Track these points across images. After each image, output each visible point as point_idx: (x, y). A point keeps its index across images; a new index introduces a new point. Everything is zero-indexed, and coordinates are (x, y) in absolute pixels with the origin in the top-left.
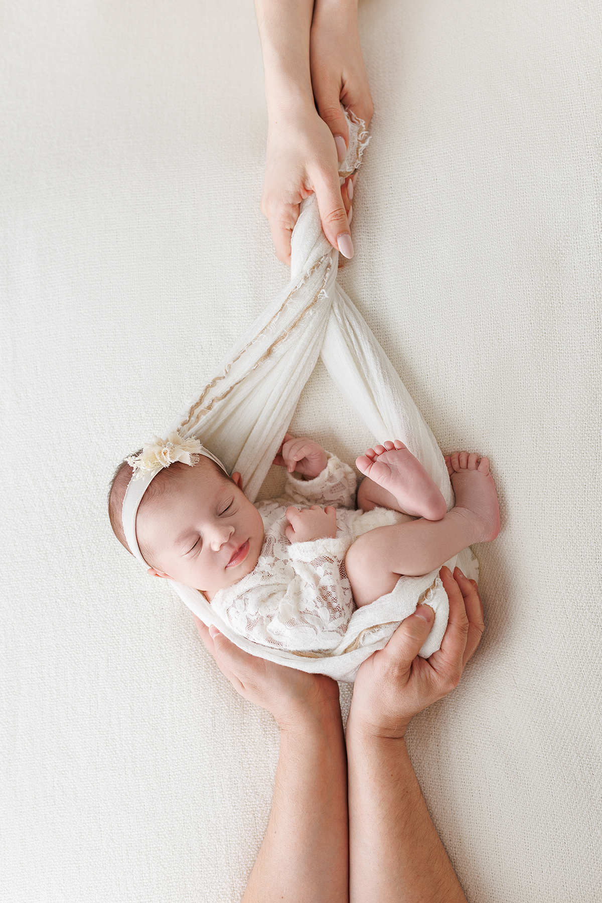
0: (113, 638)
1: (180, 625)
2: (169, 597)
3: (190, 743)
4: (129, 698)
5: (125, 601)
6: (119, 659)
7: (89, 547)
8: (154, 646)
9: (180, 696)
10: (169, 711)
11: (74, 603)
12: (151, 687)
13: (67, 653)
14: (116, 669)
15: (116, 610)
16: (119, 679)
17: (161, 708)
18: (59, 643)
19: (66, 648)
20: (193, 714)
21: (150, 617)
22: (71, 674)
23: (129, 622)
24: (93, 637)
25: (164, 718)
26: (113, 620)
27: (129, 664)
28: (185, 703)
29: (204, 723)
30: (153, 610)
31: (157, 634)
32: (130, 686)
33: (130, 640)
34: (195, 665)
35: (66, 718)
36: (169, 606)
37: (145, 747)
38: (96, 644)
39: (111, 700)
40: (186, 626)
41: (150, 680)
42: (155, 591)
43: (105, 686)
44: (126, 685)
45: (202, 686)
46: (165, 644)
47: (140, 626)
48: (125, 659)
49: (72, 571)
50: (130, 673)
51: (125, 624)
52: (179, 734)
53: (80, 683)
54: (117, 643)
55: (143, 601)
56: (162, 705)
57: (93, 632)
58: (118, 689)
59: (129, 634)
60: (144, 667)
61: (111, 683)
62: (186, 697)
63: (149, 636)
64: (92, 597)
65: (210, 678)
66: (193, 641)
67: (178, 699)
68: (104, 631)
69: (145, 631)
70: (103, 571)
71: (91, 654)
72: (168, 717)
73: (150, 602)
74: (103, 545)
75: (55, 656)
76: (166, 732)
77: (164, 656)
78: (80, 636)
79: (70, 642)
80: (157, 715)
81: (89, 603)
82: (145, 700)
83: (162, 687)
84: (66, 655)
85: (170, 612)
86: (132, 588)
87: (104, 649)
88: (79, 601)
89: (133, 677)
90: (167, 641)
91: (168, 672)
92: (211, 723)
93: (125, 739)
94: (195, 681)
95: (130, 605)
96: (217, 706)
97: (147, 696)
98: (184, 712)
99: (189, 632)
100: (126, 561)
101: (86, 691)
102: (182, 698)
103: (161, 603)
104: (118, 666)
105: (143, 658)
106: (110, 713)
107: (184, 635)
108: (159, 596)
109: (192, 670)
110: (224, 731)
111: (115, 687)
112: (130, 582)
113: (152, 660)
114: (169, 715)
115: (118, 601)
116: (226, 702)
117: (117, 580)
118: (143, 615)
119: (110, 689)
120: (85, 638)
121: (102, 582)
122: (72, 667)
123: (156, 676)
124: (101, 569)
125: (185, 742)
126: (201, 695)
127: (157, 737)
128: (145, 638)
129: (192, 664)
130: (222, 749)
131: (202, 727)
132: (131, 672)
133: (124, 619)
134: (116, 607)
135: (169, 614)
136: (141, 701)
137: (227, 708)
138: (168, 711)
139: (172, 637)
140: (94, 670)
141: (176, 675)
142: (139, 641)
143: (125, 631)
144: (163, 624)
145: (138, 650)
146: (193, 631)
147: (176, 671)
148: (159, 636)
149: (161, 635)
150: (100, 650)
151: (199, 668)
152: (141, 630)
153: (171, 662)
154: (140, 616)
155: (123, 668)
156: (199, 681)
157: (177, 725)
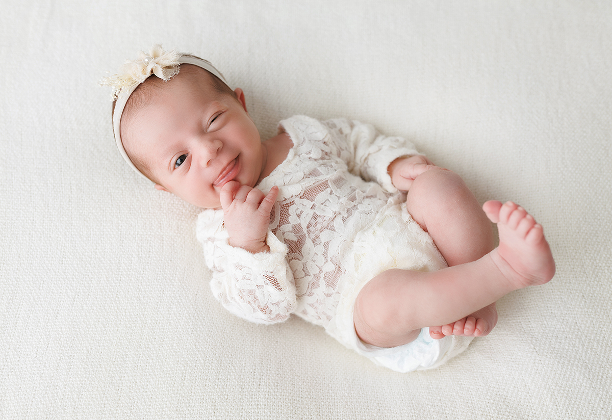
0: (87, 277)
1: (166, 270)
2: (159, 241)
3: (151, 396)
4: (88, 340)
5: (110, 240)
6: (88, 298)
7: (80, 185)
8: (132, 288)
9: (150, 344)
11: (50, 237)
12: (118, 330)
13: (27, 288)
14: (81, 308)
15: (96, 249)
16: (82, 320)
17: (124, 354)
18: (21, 277)
19: (28, 283)
20: (161, 364)
21: (134, 258)
22: (25, 311)
23: (109, 262)
24: (63, 274)
25: (126, 365)
26: (91, 258)
27: (99, 304)
28: (155, 352)
29: (172, 375)
30: (139, 252)
31: (139, 276)
32: (93, 328)
33: (105, 279)
34: (175, 314)
35: (5, 360)
36: (157, 250)
37: (94, 396)
38: (65, 281)
39: (65, 342)
40: (172, 272)
41: (119, 322)
42: (145, 233)
43: (63, 326)
44: (89, 327)
45: (178, 336)
46: (145, 287)
47: (120, 266)
48: (95, 299)
49: (55, 206)
50: (97, 314)
51: (104, 263)
52: (139, 384)
53: (34, 321)
54: (90, 282)
55: (129, 242)
56: (127, 350)
57: (64, 268)
58: (78, 330)
59: (106, 274)
60: (116, 308)
61: (70, 323)
62: (156, 346)
63: (129, 277)
64: (73, 233)
65: (189, 330)
66: (178, 289)
67: (147, 346)
68: (77, 269)
69: (126, 272)
70: (91, 209)
71: (56, 292)
72: (130, 365)
73: (137, 243)
74: (96, 185)
75: (12, 291)
76: (124, 381)
77: (142, 299)
78: (48, 271)
79: (34, 277)
80: (117, 361)
81: (67, 239)
82: (106, 344)
83: (131, 331)
84: (26, 290)
85: (157, 256)
86: (120, 227)
87: (73, 287)
88: (57, 236)
89: (99, 319)
90: (148, 284)
91: (142, 316)
92: (181, 375)
93: (71, 386)
94: (171, 331)
95: (115, 245)
96: (192, 359)
97: (110, 340)
98: (151, 361)
99: (175, 280)
100: (118, 202)
101: (38, 330)
102: (152, 346)
103: (150, 246)
104: (84, 305)
105: (117, 299)
106: (60, 356)
107: (168, 281)
108: (149, 239)
109: (171, 319)
110: (193, 386)
111: (74, 328)
112: (120, 222)
113: (127, 301)
114: (132, 362)
115: (102, 239)
116: (203, 355)
117: (105, 219)
118: (127, 255)
119: (68, 330)
120: (54, 274)
121: (88, 219)
122: (29, 304)
123: (128, 319)
124: (89, 206)
125: (144, 394)
126: (175, 345)
127: (111, 386)
128: (124, 279)
129: (172, 312)
130: (188, 405)
131: (169, 379)
132: (99, 312)
133: (104, 258)
134: (97, 245)
136: (102, 344)
137: (202, 361)
138: (132, 359)
139: (155, 281)
140: (55, 308)
141: (151, 320)
142: (116, 281)
143: (102, 270)
144: (147, 267)
145: (113, 290)
146: (179, 280)
148: (141, 278)
149: (142, 277)
150: (68, 287)
151: (179, 318)
152: (121, 270)
153: (149, 305)
154: (123, 256)
155: (90, 308)
156: (176, 330)
157: (139, 374)
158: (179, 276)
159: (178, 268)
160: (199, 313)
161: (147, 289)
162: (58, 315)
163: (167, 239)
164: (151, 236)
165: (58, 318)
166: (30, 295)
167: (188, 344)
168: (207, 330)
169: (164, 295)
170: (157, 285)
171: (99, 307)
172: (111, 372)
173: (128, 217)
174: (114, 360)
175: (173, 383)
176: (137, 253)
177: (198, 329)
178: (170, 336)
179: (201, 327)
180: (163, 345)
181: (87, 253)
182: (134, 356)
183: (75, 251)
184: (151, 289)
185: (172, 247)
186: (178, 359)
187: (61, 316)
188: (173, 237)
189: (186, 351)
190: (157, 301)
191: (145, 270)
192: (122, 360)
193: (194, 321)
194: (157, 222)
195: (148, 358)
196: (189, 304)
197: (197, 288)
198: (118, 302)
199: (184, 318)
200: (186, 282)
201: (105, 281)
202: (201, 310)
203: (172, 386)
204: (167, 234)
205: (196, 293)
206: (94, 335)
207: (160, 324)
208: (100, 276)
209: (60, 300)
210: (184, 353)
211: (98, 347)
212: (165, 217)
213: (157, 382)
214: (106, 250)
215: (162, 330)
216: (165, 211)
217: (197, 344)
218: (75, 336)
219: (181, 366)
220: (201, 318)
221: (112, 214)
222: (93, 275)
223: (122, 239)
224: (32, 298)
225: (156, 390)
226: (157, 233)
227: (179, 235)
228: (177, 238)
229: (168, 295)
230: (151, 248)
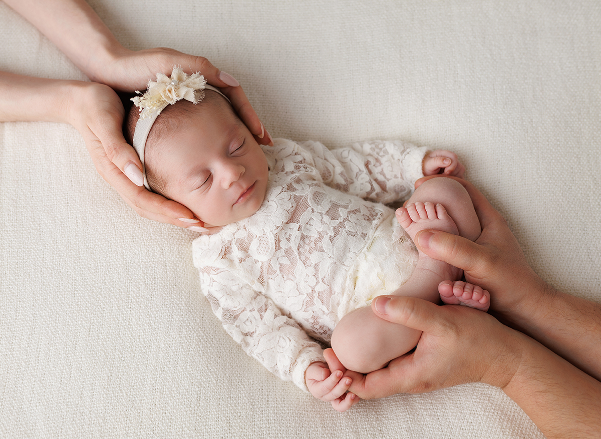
0: (99, 307)
1: (173, 295)
2: (163, 267)
3: (170, 417)
4: (107, 367)
5: (116, 270)
6: (102, 328)
8: (142, 314)
9: (165, 367)
10: (151, 381)
11: (60, 272)
12: (134, 356)
13: (44, 323)
14: (97, 338)
15: (105, 279)
16: (100, 349)
17: (142, 378)
18: (37, 313)
19: (45, 317)
20: (177, 386)
21: (141, 285)
22: (45, 345)
23: (118, 291)
24: (77, 307)
25: (144, 389)
26: (101, 289)
27: (113, 333)
28: (170, 375)
29: (188, 396)
30: (145, 279)
31: (147, 302)
32: (111, 356)
34: (185, 337)
35: (32, 392)
36: (162, 276)
37: (118, 420)
38: (79, 313)
39: (86, 371)
41: (135, 348)
42: (149, 260)
43: (83, 356)
44: (107, 354)
45: (191, 358)
46: (155, 313)
47: (129, 294)
48: (109, 328)
49: (63, 241)
50: (113, 342)
51: (113, 293)
52: (158, 406)
53: (54, 353)
54: (102, 312)
55: (135, 270)
56: (144, 374)
58: (97, 358)
59: (117, 302)
60: (130, 335)
61: (89, 353)
62: (172, 369)
63: (138, 304)
64: (81, 267)
66: (186, 313)
67: (163, 369)
68: (89, 300)
69: (135, 299)
70: (97, 241)
71: (72, 324)
72: (148, 388)
73: (142, 270)
75: (30, 326)
76: (144, 404)
77: (153, 324)
79: (50, 311)
80: (136, 386)
81: (77, 272)
82: (125, 370)
83: (147, 356)
84: (43, 324)
86: (125, 257)
87: (87, 318)
88: (67, 270)
89: (115, 346)
90: (157, 309)
91: (155, 341)
92: (196, 396)
93: (96, 412)
94: (184, 353)
95: (122, 274)
96: (205, 380)
98: (167, 384)
99: (181, 304)
100: (121, 231)
101: (59, 362)
102: (167, 369)
104: (100, 334)
105: (129, 326)
106: (83, 385)
107: (176, 305)
108: (153, 265)
109: (182, 342)
110: (208, 406)
111: (93, 356)
113: (139, 328)
114: (150, 386)
115: (109, 269)
116: (215, 376)
117: (110, 250)
118: (134, 283)
119: (88, 359)
120: (68, 307)
121: (94, 251)
122: (48, 337)
123: (142, 344)
124: (94, 239)
125: (164, 415)
126: (188, 367)
127: (133, 409)
128: (134, 306)
129: (183, 335)
130: (205, 424)
131: (185, 400)
132: (114, 340)
133: (113, 288)
134: (106, 276)
135: (161, 283)
136: (121, 370)
137: (215, 382)
138: (149, 382)
139: (163, 306)
141: (164, 344)
142: (127, 309)
143: (113, 299)
144: (154, 293)
145: (125, 318)
146: (185, 304)
147: (164, 341)
149: (151, 303)
150: (83, 319)
151: (190, 341)
152: (130, 298)
153: (160, 331)
154: (131, 284)
155: (106, 337)
156: (188, 353)
157: (157, 397)
158: (185, 300)
159: (183, 292)
160: (207, 335)
161: (157, 315)
162: (76, 346)
163: (170, 265)
164: (154, 263)
165: (76, 348)
166: (47, 329)
167: (200, 366)
168: (216, 351)
169: (173, 320)
170: (166, 310)
171: (114, 336)
172: (131, 396)
173: (132, 245)
174: (133, 385)
175: (189, 404)
176: (144, 280)
177: (209, 351)
178: (184, 359)
179: (211, 348)
180: (178, 368)
181: (96, 285)
182: (151, 380)
183: (86, 284)
184: (161, 315)
185: (176, 272)
186: (192, 381)
187: (80, 347)
188: (175, 262)
189: (199, 372)
190: (168, 326)
191: (152, 297)
192: (141, 384)
193: (204, 343)
194: (159, 249)
195: (165, 381)
196: (197, 327)
197: (203, 311)
198: (131, 330)
199: (194, 341)
200: (192, 306)
201: (116, 310)
202: (209, 332)
203: (189, 406)
204: (169, 259)
205: (202, 316)
206: (112, 362)
207: (173, 348)
208: (111, 305)
209: (76, 331)
210: (197, 375)
211: (118, 374)
212: (166, 242)
213: (175, 403)
214: (114, 280)
215: (176, 353)
216: (165, 237)
217: (209, 365)
218: (95, 365)
219: (196, 387)
220: (210, 340)
221: (116, 244)
222: (104, 305)
223: (128, 268)
224: (50, 331)
225: (175, 411)
226: (160, 259)
227: (180, 259)
228: (178, 262)
229: (177, 319)
230: (155, 274)
